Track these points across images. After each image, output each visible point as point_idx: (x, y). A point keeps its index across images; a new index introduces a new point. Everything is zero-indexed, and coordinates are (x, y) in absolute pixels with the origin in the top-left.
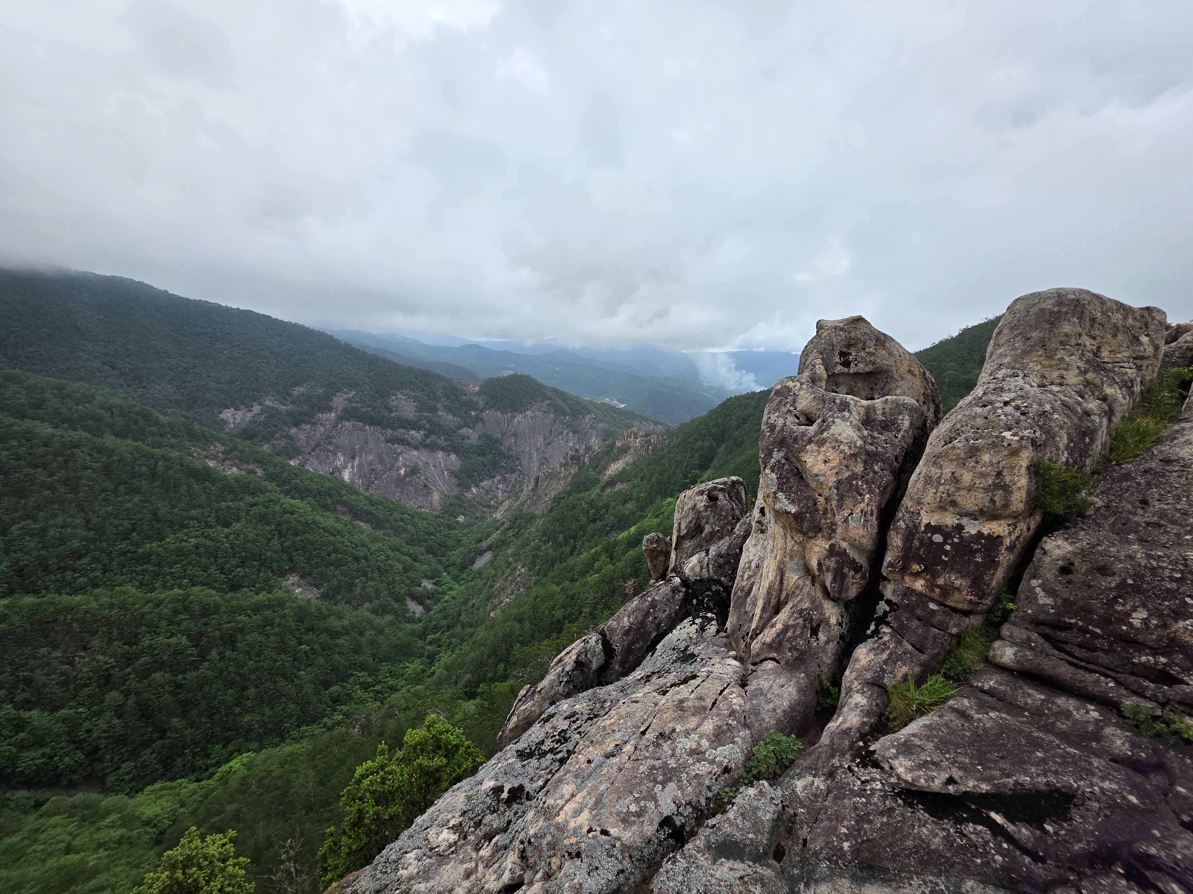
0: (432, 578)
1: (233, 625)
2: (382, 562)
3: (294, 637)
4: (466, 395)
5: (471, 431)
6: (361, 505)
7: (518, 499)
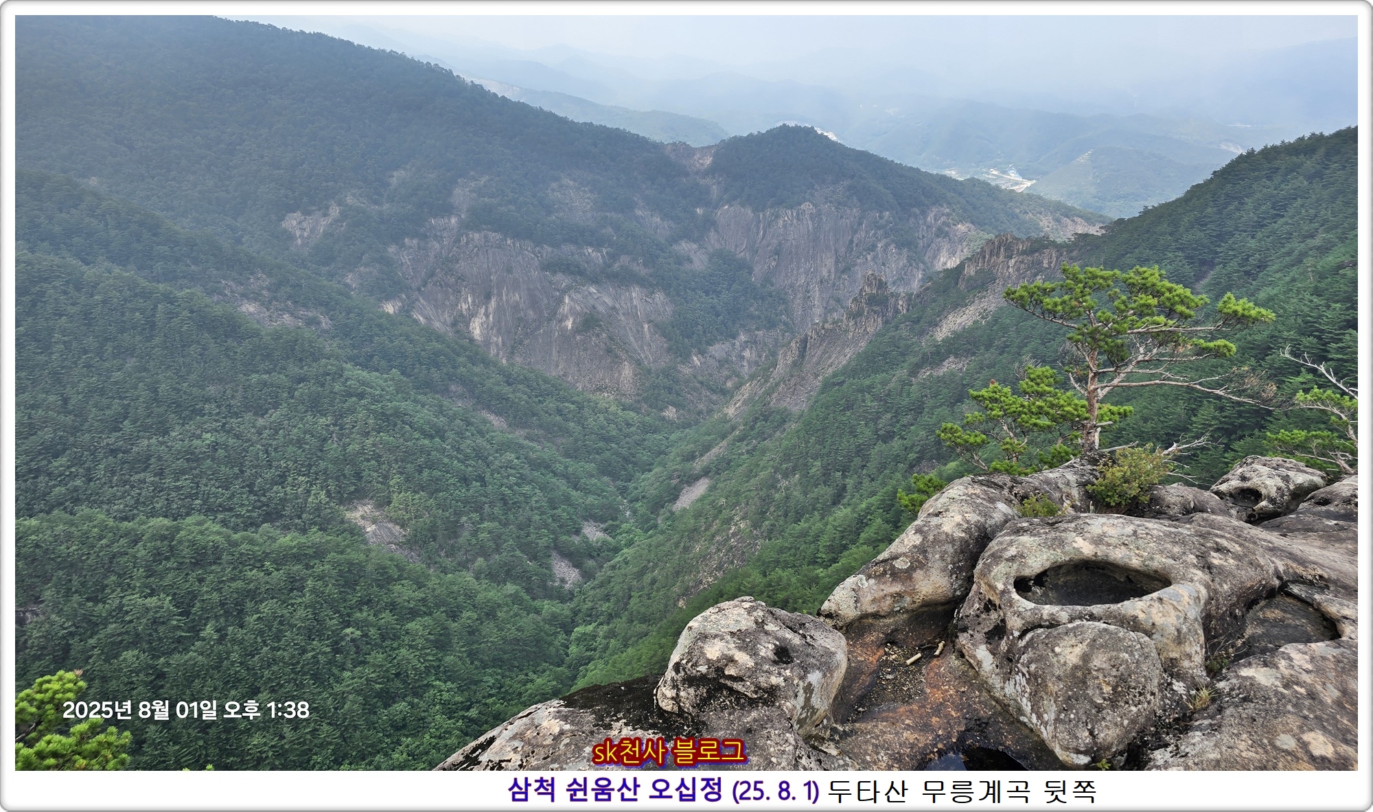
0: (603, 521)
1: (239, 584)
2: (510, 488)
3: (338, 612)
4: (687, 175)
5: (695, 246)
6: (489, 383)
7: (766, 381)
